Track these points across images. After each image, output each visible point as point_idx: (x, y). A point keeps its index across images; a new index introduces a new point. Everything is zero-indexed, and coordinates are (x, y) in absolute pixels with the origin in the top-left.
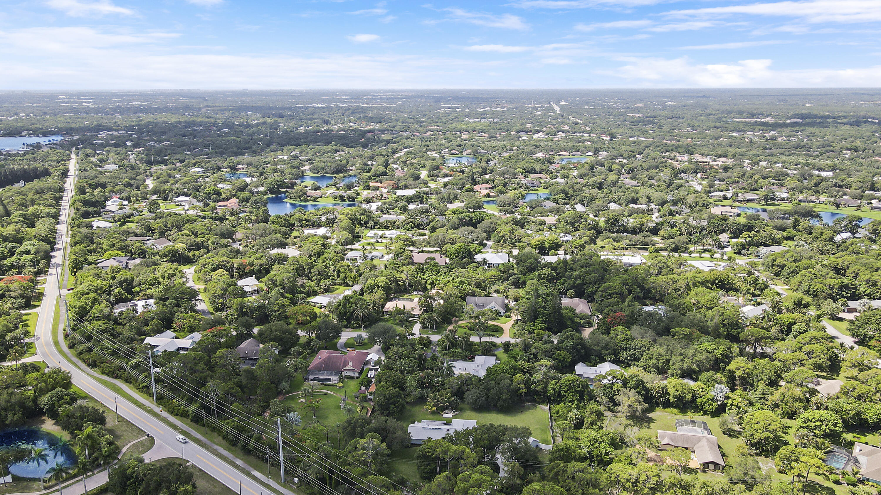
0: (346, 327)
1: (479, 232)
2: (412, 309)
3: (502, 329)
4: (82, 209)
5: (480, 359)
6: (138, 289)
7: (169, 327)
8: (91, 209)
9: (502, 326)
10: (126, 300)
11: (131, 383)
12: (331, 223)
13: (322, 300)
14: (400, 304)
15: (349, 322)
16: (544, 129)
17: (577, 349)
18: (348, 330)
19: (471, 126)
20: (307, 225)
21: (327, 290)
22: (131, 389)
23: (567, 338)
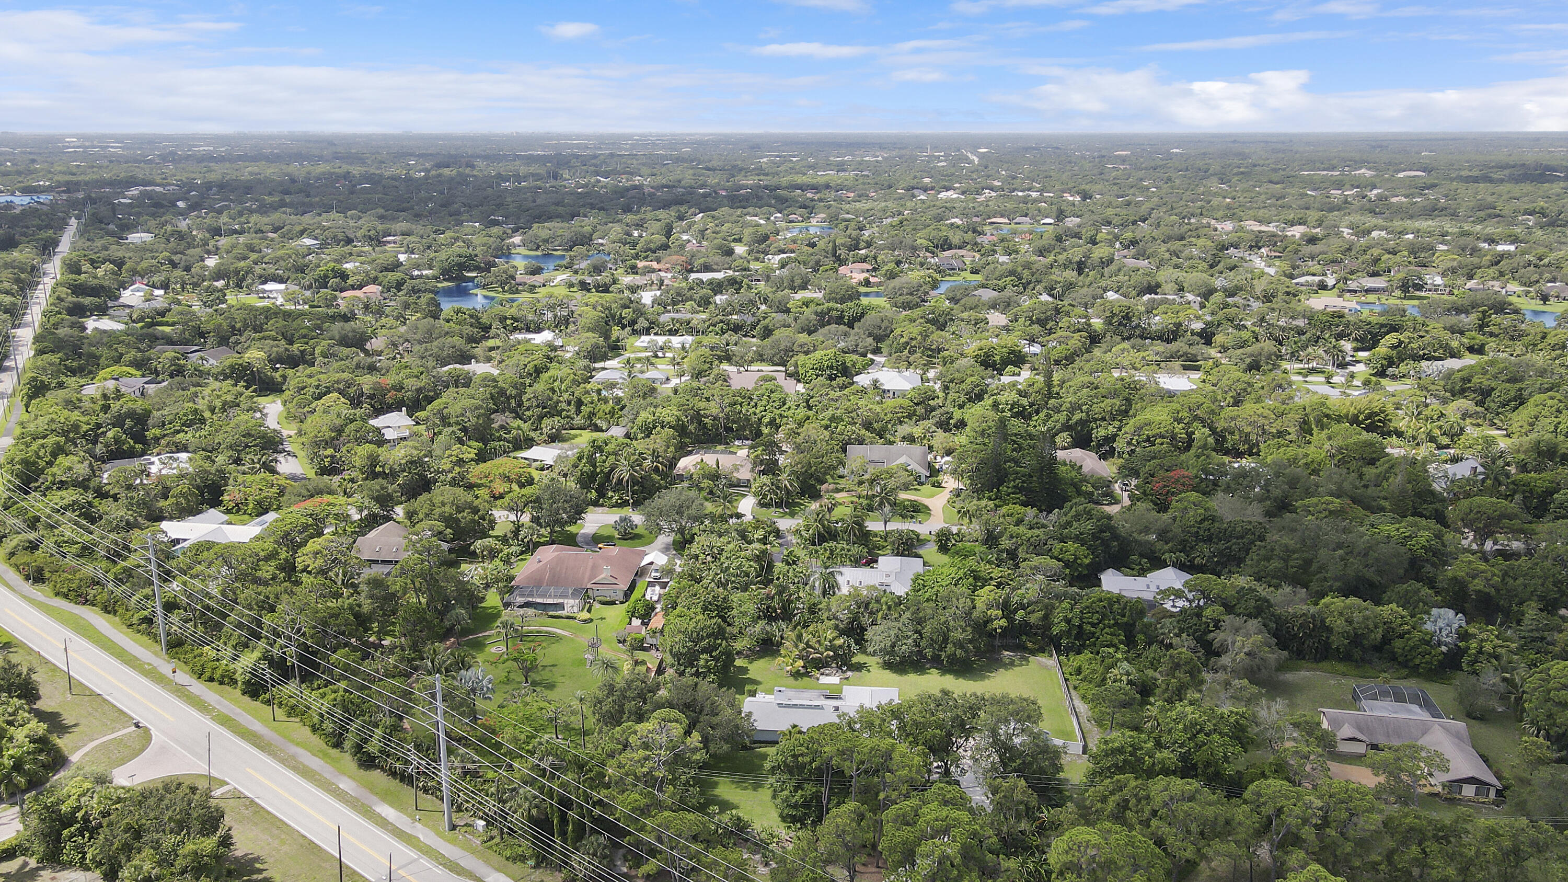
0: (595, 504)
1: (859, 336)
2: (736, 468)
3: (927, 507)
4: (70, 299)
5: (888, 563)
6: (157, 432)
7: (215, 502)
8: (87, 301)
9: (926, 501)
10: (131, 454)
11: (115, 613)
12: (562, 323)
13: (545, 454)
14: (710, 459)
15: (602, 494)
16: (957, 185)
17: (1103, 540)
18: (600, 509)
19: (822, 181)
20: (516, 329)
21: (553, 438)
22: (114, 626)
23: (1077, 517)
